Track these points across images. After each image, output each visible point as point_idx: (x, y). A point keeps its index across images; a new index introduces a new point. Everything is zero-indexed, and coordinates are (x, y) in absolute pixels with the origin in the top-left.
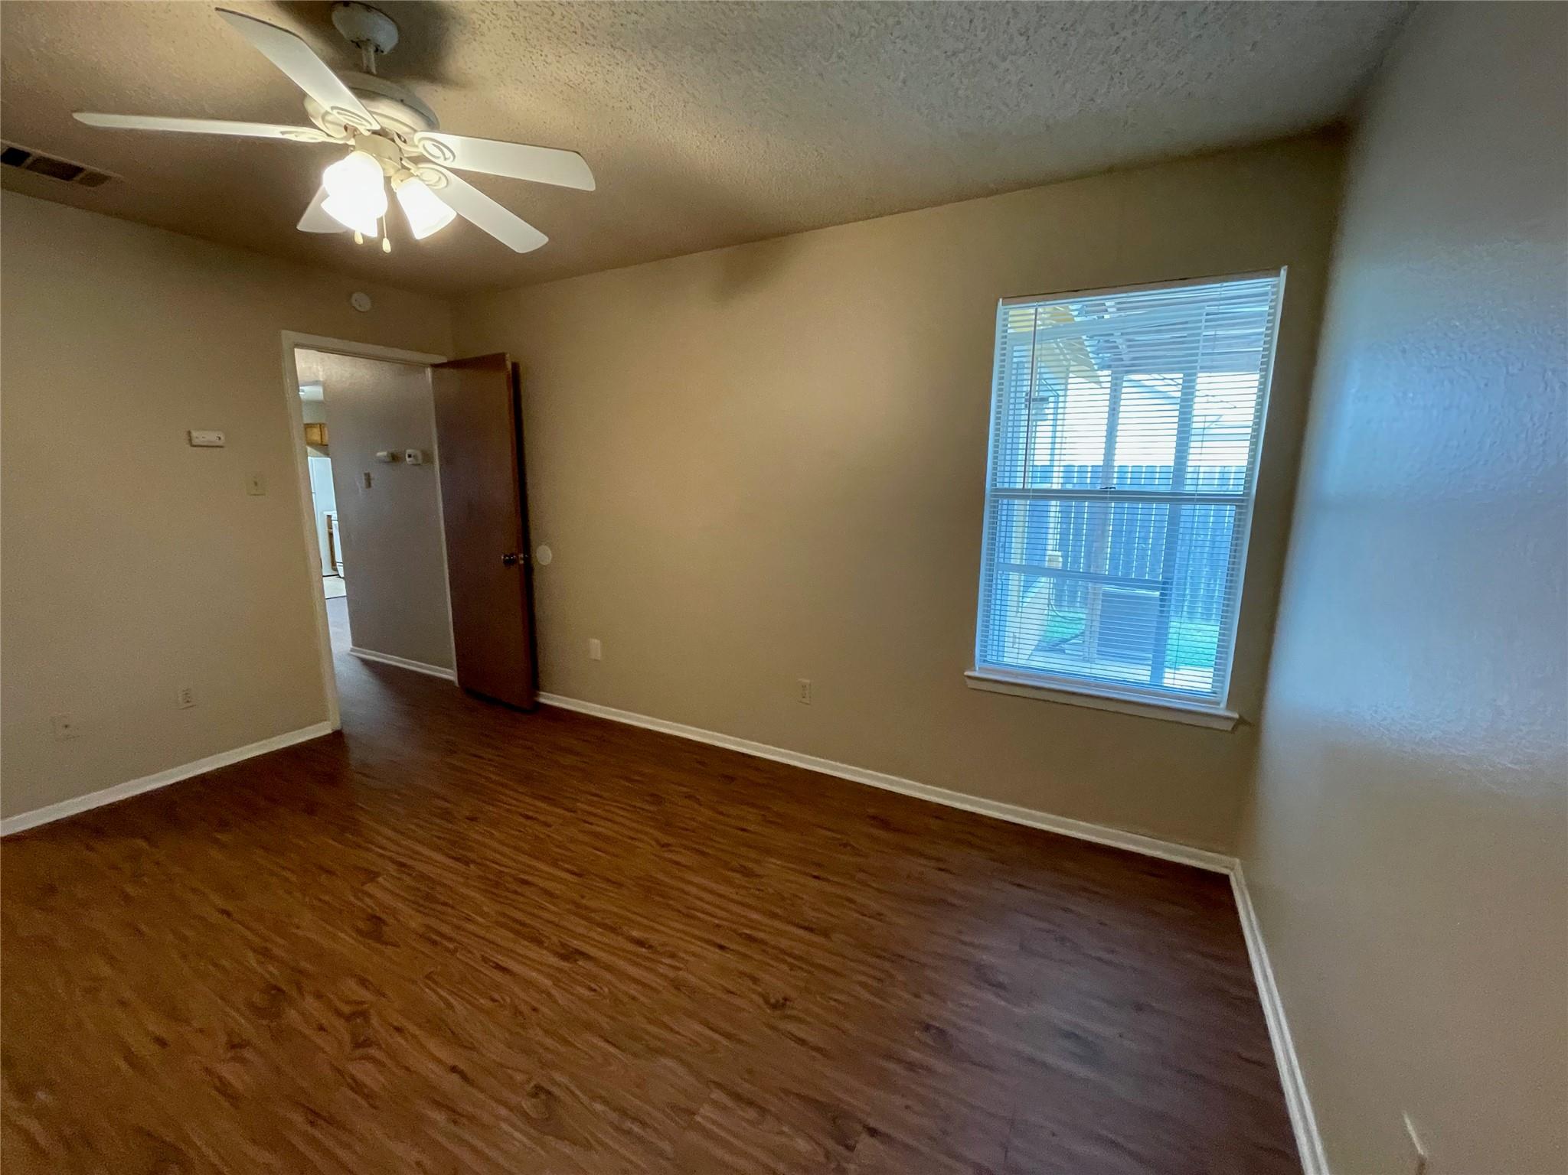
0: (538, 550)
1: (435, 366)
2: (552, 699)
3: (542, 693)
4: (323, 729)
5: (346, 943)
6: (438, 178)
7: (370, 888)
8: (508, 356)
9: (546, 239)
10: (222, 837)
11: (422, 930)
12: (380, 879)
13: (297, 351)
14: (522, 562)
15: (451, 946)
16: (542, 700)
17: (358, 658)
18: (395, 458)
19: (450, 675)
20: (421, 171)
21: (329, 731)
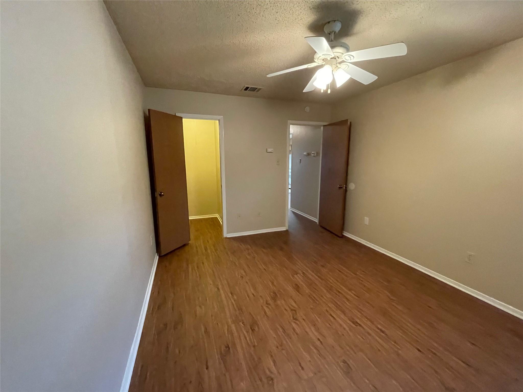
0: (349, 185)
1: (324, 126)
2: (348, 235)
3: (344, 232)
4: (284, 229)
5: (290, 289)
6: (346, 66)
7: (295, 276)
8: (349, 120)
9: (377, 77)
10: (264, 250)
11: (309, 294)
12: (298, 275)
13: (291, 126)
14: (344, 188)
15: (317, 302)
16: (345, 234)
17: (292, 211)
18: (309, 154)
19: (317, 220)
20: (341, 65)
21: (285, 230)
